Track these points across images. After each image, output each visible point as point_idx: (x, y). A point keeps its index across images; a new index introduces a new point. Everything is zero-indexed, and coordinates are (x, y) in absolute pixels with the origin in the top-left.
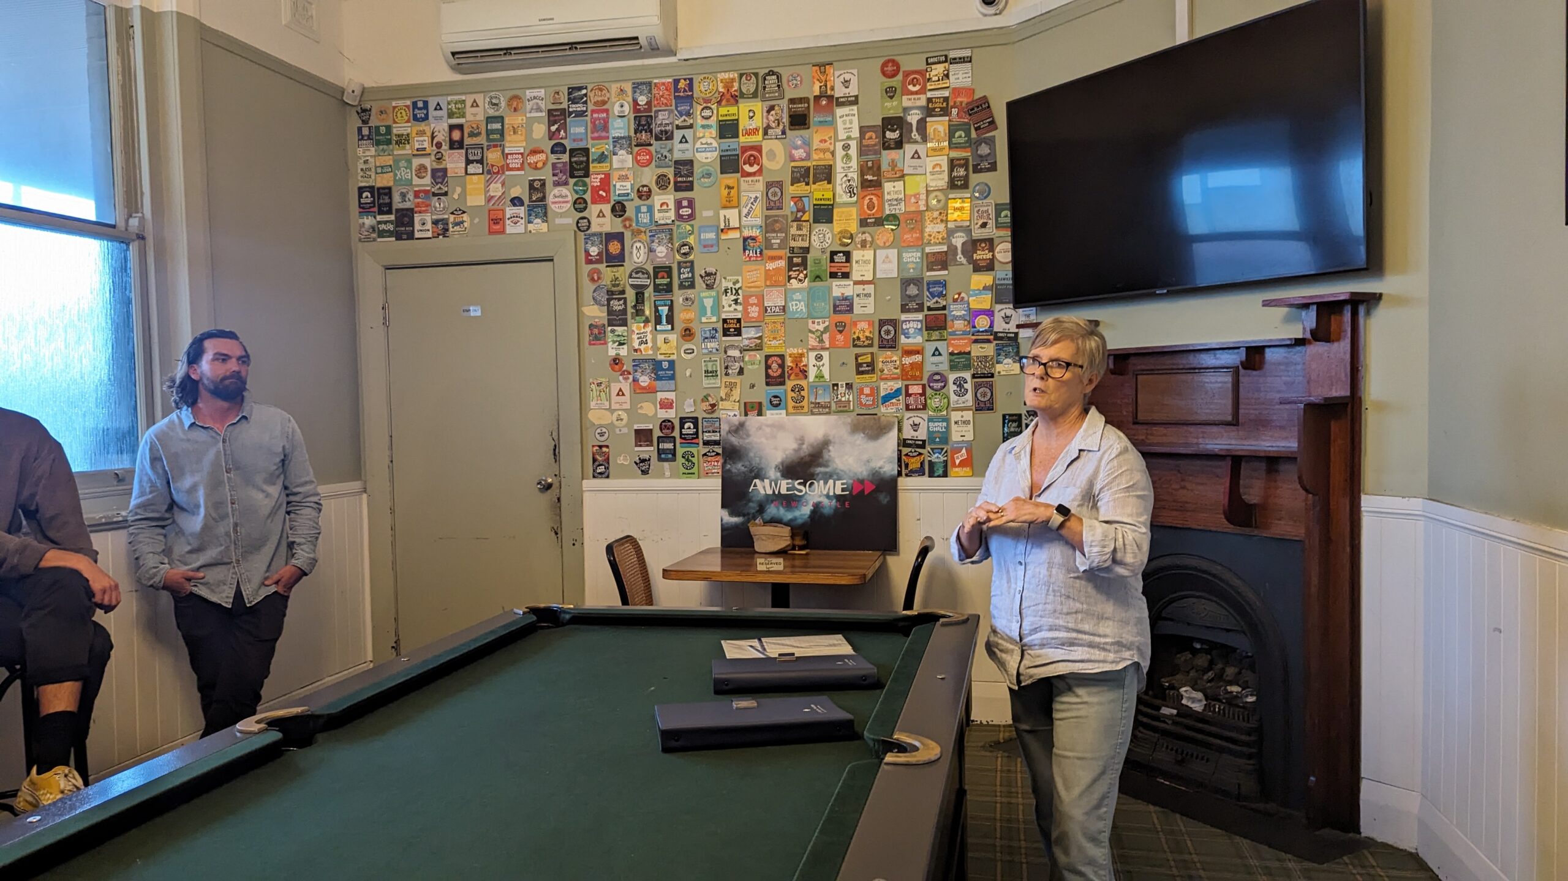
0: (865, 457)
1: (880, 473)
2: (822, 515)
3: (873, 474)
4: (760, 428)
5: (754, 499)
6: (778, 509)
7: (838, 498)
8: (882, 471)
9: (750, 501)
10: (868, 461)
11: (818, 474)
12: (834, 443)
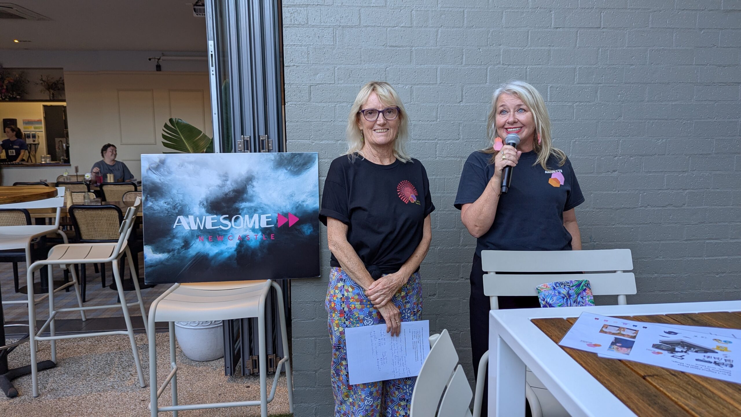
0: (288, 192)
1: (303, 205)
2: (248, 248)
3: (297, 208)
4: (182, 165)
5: (178, 235)
6: (204, 244)
7: (264, 231)
8: (305, 204)
9: (174, 237)
10: (292, 196)
11: (243, 209)
12: (258, 179)
